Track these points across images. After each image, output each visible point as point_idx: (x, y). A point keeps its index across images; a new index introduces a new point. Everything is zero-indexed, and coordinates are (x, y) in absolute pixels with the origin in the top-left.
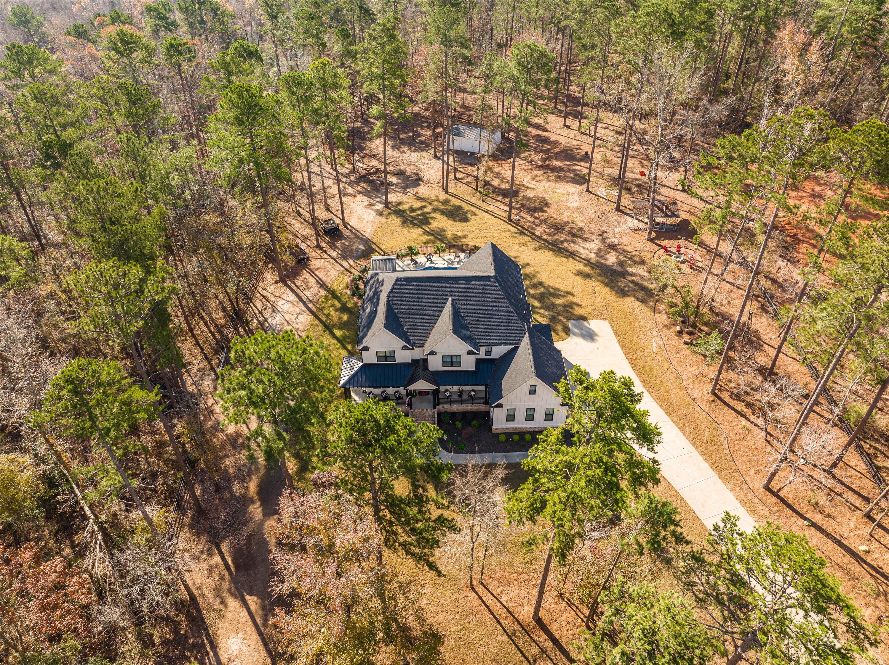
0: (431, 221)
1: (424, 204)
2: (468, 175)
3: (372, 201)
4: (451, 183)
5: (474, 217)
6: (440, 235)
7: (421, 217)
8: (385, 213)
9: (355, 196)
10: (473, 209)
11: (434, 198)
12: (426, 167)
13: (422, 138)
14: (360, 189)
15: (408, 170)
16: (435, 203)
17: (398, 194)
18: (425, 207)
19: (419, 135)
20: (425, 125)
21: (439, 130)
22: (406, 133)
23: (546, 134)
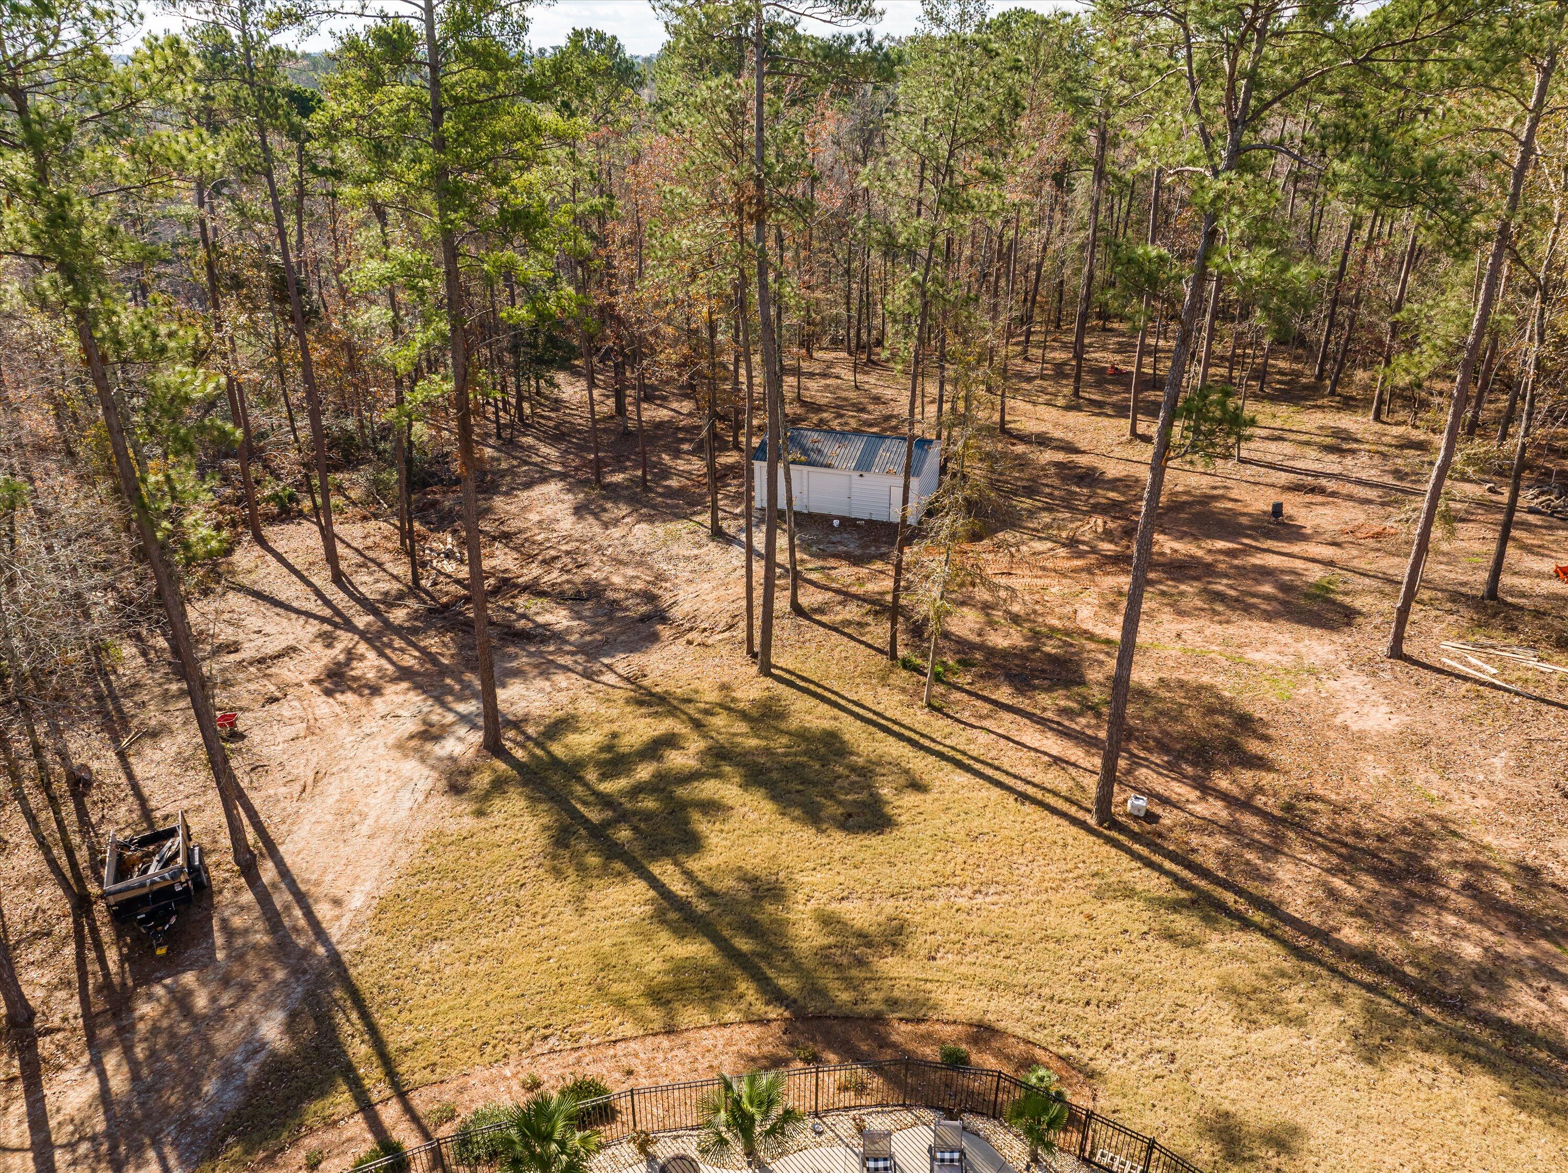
0: (702, 825)
1: (665, 725)
2: (847, 596)
3: (437, 716)
4: (783, 629)
5: (910, 799)
6: (751, 928)
7: (649, 804)
8: (482, 780)
9: (376, 691)
10: (894, 749)
11: (713, 696)
12: (683, 571)
13: (674, 483)
14: (410, 660)
15: (617, 580)
16: (719, 721)
17: (561, 680)
18: (670, 741)
19: (666, 473)
20: (686, 447)
21: (729, 458)
22: (623, 470)
23: (1083, 460)
